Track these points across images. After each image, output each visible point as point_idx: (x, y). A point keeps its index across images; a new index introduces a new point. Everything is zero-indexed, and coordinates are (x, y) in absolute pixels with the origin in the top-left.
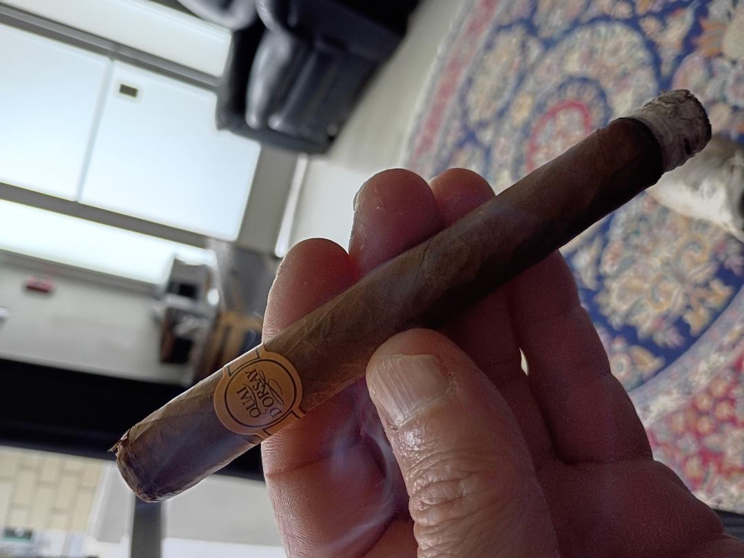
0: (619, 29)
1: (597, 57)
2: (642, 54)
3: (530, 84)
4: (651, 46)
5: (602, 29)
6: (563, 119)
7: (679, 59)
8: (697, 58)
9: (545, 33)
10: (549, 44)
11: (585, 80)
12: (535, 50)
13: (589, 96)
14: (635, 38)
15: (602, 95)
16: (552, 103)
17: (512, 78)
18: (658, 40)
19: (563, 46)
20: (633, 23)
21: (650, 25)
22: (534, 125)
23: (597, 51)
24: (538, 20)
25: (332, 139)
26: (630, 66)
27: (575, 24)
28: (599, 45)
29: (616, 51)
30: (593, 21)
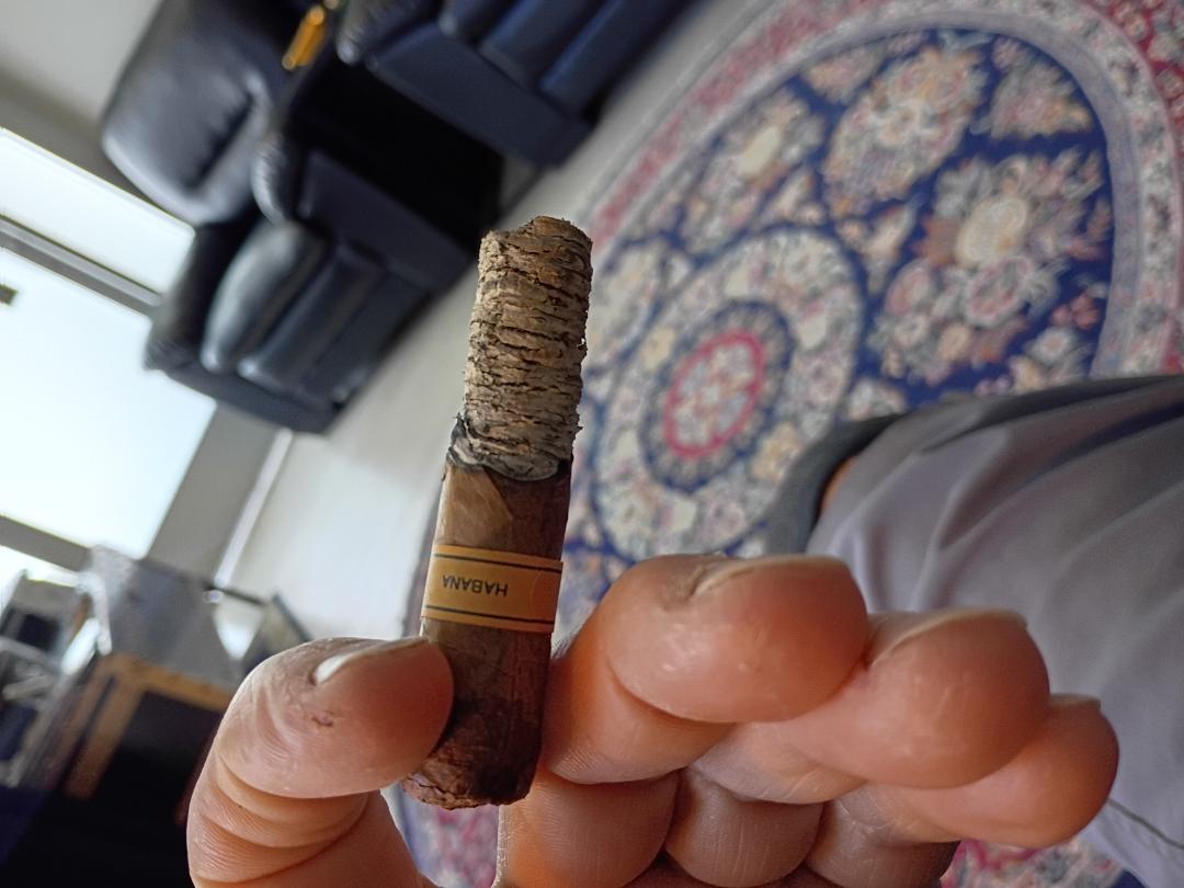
0: (805, 239)
1: (774, 275)
2: (839, 268)
3: (672, 314)
4: (854, 257)
5: (782, 239)
6: (721, 358)
7: (894, 272)
8: (919, 270)
9: (697, 247)
10: (701, 262)
11: (754, 306)
12: (680, 269)
13: (760, 325)
14: (829, 249)
15: (782, 322)
16: (705, 338)
17: (644, 306)
18: (863, 250)
19: (724, 263)
20: (827, 229)
21: (852, 231)
22: (677, 368)
23: (773, 267)
24: (687, 230)
25: (338, 408)
26: (821, 283)
27: (741, 235)
28: (776, 260)
29: (801, 266)
30: (769, 230)
